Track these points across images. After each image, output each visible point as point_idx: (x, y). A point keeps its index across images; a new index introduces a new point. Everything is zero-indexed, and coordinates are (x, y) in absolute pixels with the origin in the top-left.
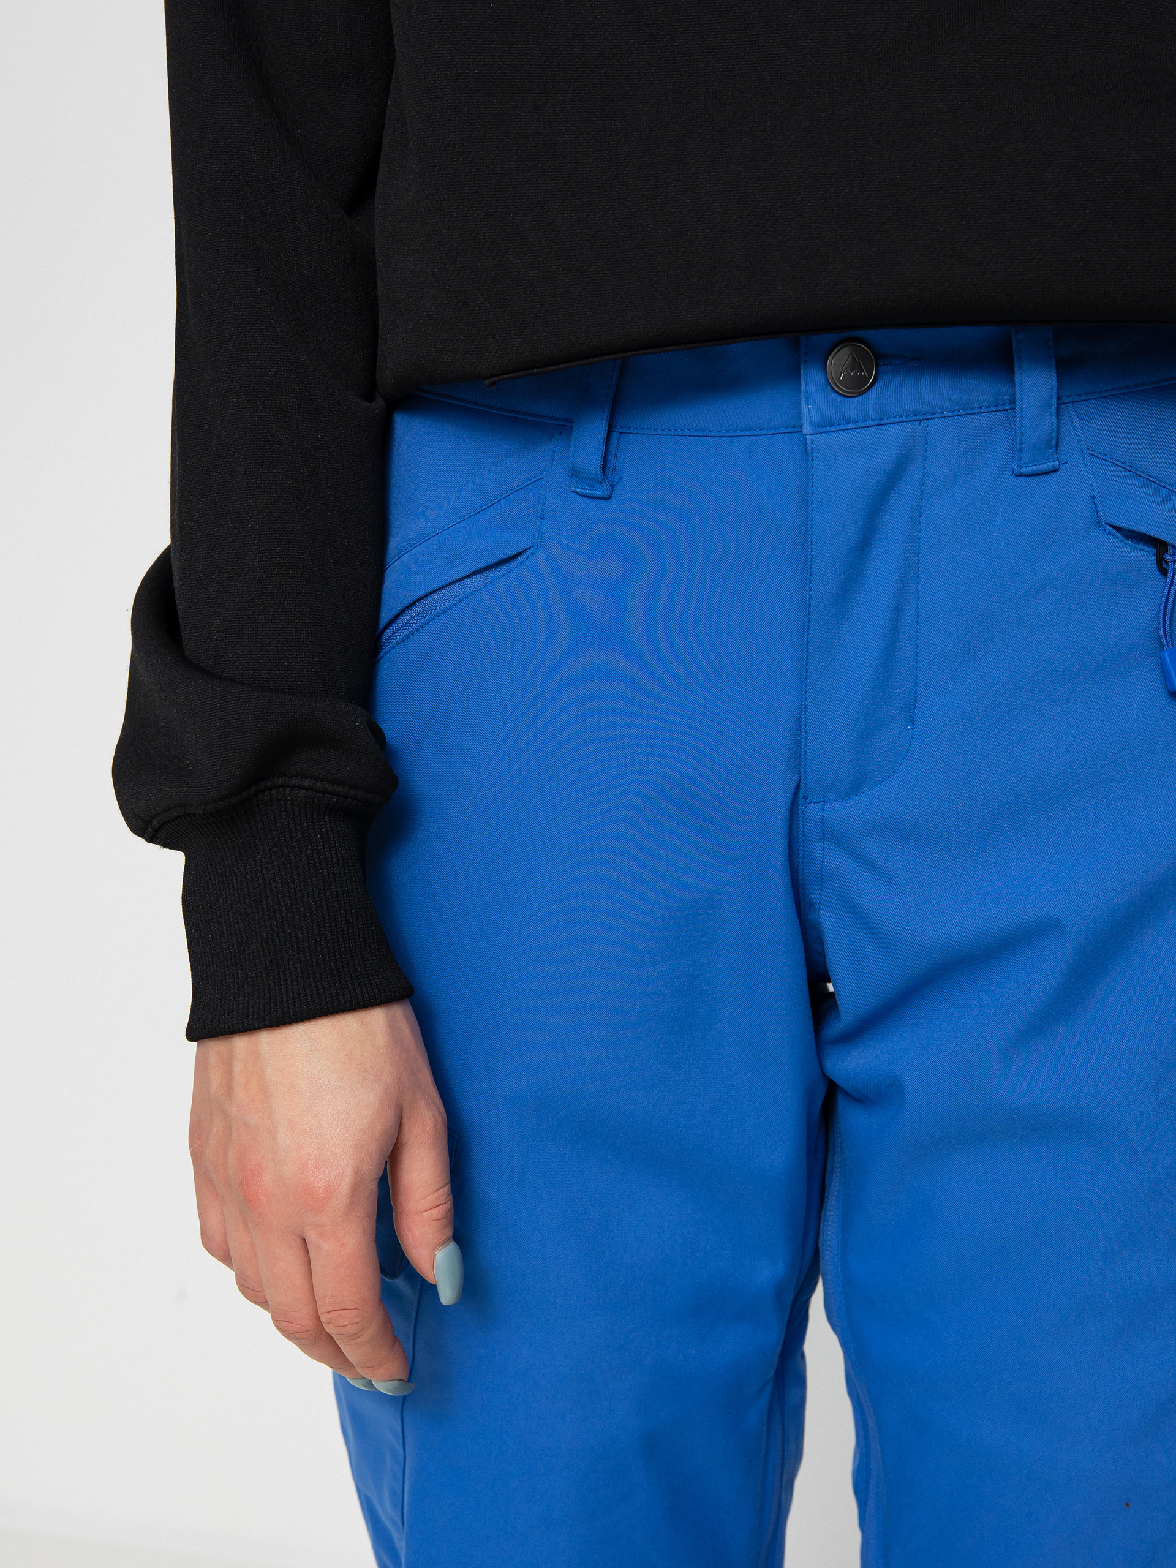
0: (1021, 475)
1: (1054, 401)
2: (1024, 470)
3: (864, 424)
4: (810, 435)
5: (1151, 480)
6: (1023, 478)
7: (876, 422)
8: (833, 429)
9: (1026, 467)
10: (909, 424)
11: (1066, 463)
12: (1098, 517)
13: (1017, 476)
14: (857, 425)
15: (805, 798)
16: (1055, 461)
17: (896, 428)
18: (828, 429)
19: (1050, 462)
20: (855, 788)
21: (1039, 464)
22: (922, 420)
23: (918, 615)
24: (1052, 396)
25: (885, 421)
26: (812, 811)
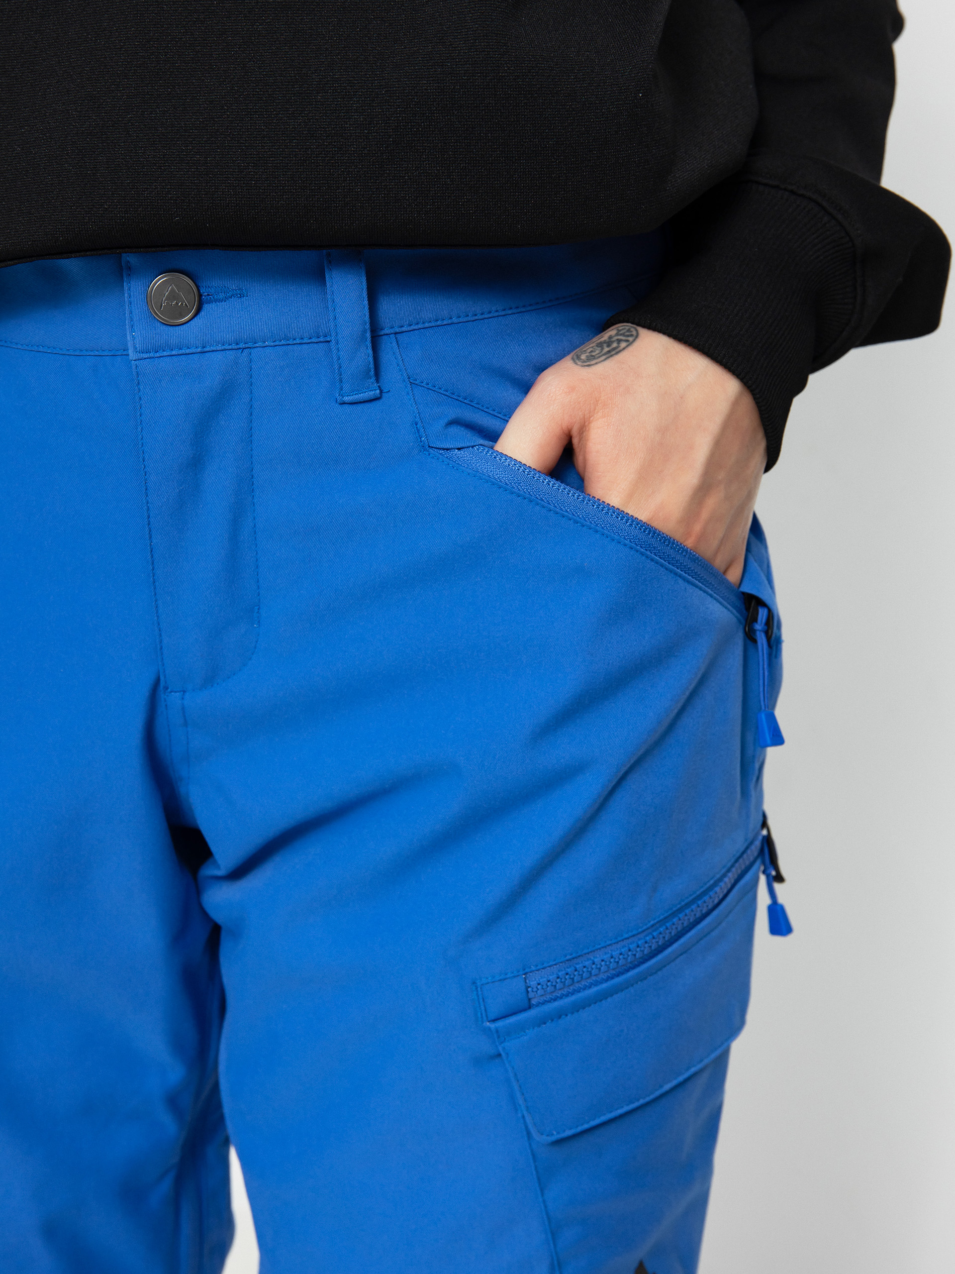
0: (344, 403)
1: (368, 335)
2: (346, 399)
3: (188, 351)
4: (135, 360)
5: (473, 406)
6: (346, 406)
7: (199, 350)
8: (157, 355)
9: (347, 396)
10: (231, 352)
11: (389, 391)
12: (421, 442)
13: (341, 404)
14: (180, 352)
15: (166, 688)
16: (375, 390)
17: (218, 356)
18: (152, 355)
19: (370, 391)
20: (209, 680)
21: (360, 394)
22: (244, 349)
23: (255, 525)
24: (365, 331)
25: (206, 350)
26: (172, 700)
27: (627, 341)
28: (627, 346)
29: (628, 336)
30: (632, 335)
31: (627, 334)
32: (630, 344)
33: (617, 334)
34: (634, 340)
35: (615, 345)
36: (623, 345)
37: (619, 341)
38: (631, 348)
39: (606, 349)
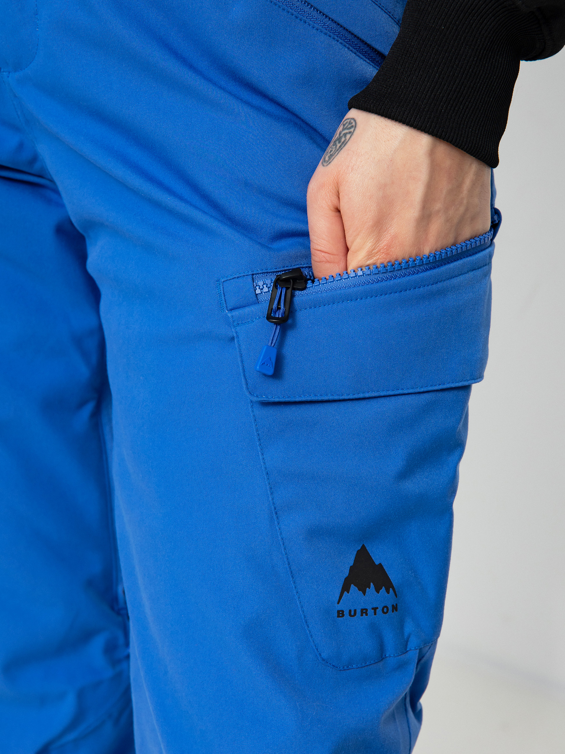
27: (350, 132)
28: (351, 137)
29: (350, 128)
30: (352, 126)
31: (349, 126)
32: (351, 133)
33: (343, 130)
34: (354, 130)
35: (343, 139)
36: (348, 136)
37: (345, 135)
38: (353, 137)
39: (339, 145)
